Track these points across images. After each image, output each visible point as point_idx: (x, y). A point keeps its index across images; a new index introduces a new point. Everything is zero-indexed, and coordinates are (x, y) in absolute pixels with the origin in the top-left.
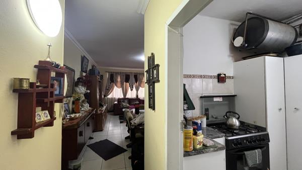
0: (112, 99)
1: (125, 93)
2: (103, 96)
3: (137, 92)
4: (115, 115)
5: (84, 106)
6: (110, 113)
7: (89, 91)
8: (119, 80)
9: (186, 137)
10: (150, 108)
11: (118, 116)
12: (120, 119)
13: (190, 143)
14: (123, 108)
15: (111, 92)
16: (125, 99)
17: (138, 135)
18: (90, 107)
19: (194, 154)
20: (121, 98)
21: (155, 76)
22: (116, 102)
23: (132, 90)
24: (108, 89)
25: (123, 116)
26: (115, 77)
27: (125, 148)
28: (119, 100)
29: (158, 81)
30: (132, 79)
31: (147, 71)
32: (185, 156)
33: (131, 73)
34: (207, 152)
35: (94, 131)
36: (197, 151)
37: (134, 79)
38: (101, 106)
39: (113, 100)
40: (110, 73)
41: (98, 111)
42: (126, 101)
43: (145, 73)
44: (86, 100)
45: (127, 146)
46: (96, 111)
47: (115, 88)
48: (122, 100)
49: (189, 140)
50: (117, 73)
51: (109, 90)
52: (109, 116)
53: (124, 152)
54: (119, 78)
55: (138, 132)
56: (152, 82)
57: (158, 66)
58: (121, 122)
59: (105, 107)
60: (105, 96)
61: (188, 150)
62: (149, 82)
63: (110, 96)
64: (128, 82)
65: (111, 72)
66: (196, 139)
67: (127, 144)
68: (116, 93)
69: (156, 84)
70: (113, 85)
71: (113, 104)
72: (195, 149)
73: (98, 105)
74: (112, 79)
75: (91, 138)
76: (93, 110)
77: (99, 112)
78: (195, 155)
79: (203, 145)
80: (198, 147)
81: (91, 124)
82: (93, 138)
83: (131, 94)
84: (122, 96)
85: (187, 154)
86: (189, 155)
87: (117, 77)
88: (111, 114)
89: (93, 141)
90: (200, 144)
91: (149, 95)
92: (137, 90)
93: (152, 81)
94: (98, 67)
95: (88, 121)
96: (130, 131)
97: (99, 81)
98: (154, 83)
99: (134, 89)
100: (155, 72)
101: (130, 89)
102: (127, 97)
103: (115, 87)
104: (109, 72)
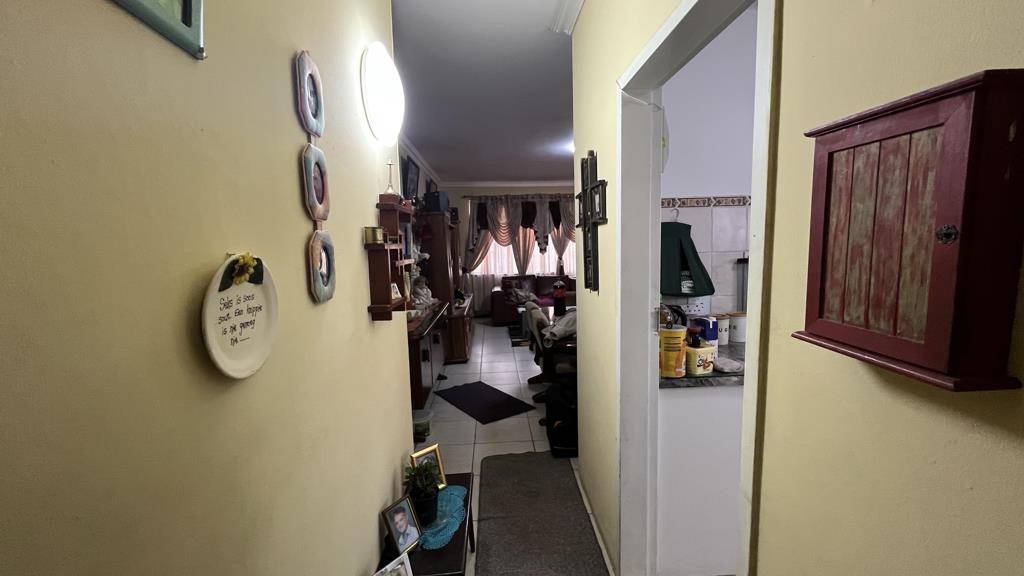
0: (485, 279)
1: (523, 261)
2: (461, 272)
3: (560, 258)
4: (496, 324)
5: (419, 294)
6: (482, 320)
7: (427, 256)
8: (503, 220)
9: (668, 346)
10: (587, 287)
11: (506, 329)
12: (512, 336)
13: (678, 360)
14: (518, 306)
15: (482, 258)
16: (522, 278)
17: (562, 366)
18: (433, 296)
19: (685, 384)
20: (510, 274)
21: (598, 210)
22: (497, 289)
23: (543, 250)
24: (472, 251)
25: (520, 329)
26: (489, 210)
27: (530, 402)
28: (506, 281)
29: (604, 221)
30: (544, 214)
31: (579, 197)
32: (662, 386)
33: (540, 196)
34: (720, 384)
35: (447, 363)
36: (693, 380)
37: (548, 215)
38: (460, 297)
39: (487, 281)
40: (477, 202)
41: (454, 310)
42: (527, 285)
43: (577, 201)
44: (424, 279)
45: (534, 397)
46: (449, 309)
47: (493, 245)
48: (514, 282)
49: (673, 355)
50: (497, 200)
51: (475, 252)
52: (480, 330)
53: (526, 411)
54: (503, 214)
55: (561, 362)
56: (593, 222)
57: (603, 184)
58: (514, 344)
59: (467, 303)
60: (465, 271)
61: (673, 375)
62: (584, 223)
63: (478, 272)
64: (531, 227)
65: (480, 198)
66: (695, 353)
67: (534, 393)
68: (497, 261)
69: (600, 228)
70: (486, 236)
71: (488, 294)
72: (689, 375)
73: (452, 293)
74: (484, 221)
75: (441, 377)
76: (441, 307)
77: (455, 313)
78: (688, 386)
79: (715, 370)
80: (700, 371)
81: (441, 341)
82: (445, 378)
83: (542, 263)
84: (514, 271)
85: (667, 382)
86: (675, 386)
87: (497, 211)
88: (484, 324)
89: (446, 385)
90: (705, 367)
91: (586, 257)
92: (560, 249)
93: (591, 221)
94: (442, 186)
95: (436, 332)
96: (541, 360)
97: (451, 228)
98: (595, 225)
99: (551, 247)
100: (597, 197)
101: (537, 248)
102: (528, 272)
103: (493, 243)
104: (472, 198)
